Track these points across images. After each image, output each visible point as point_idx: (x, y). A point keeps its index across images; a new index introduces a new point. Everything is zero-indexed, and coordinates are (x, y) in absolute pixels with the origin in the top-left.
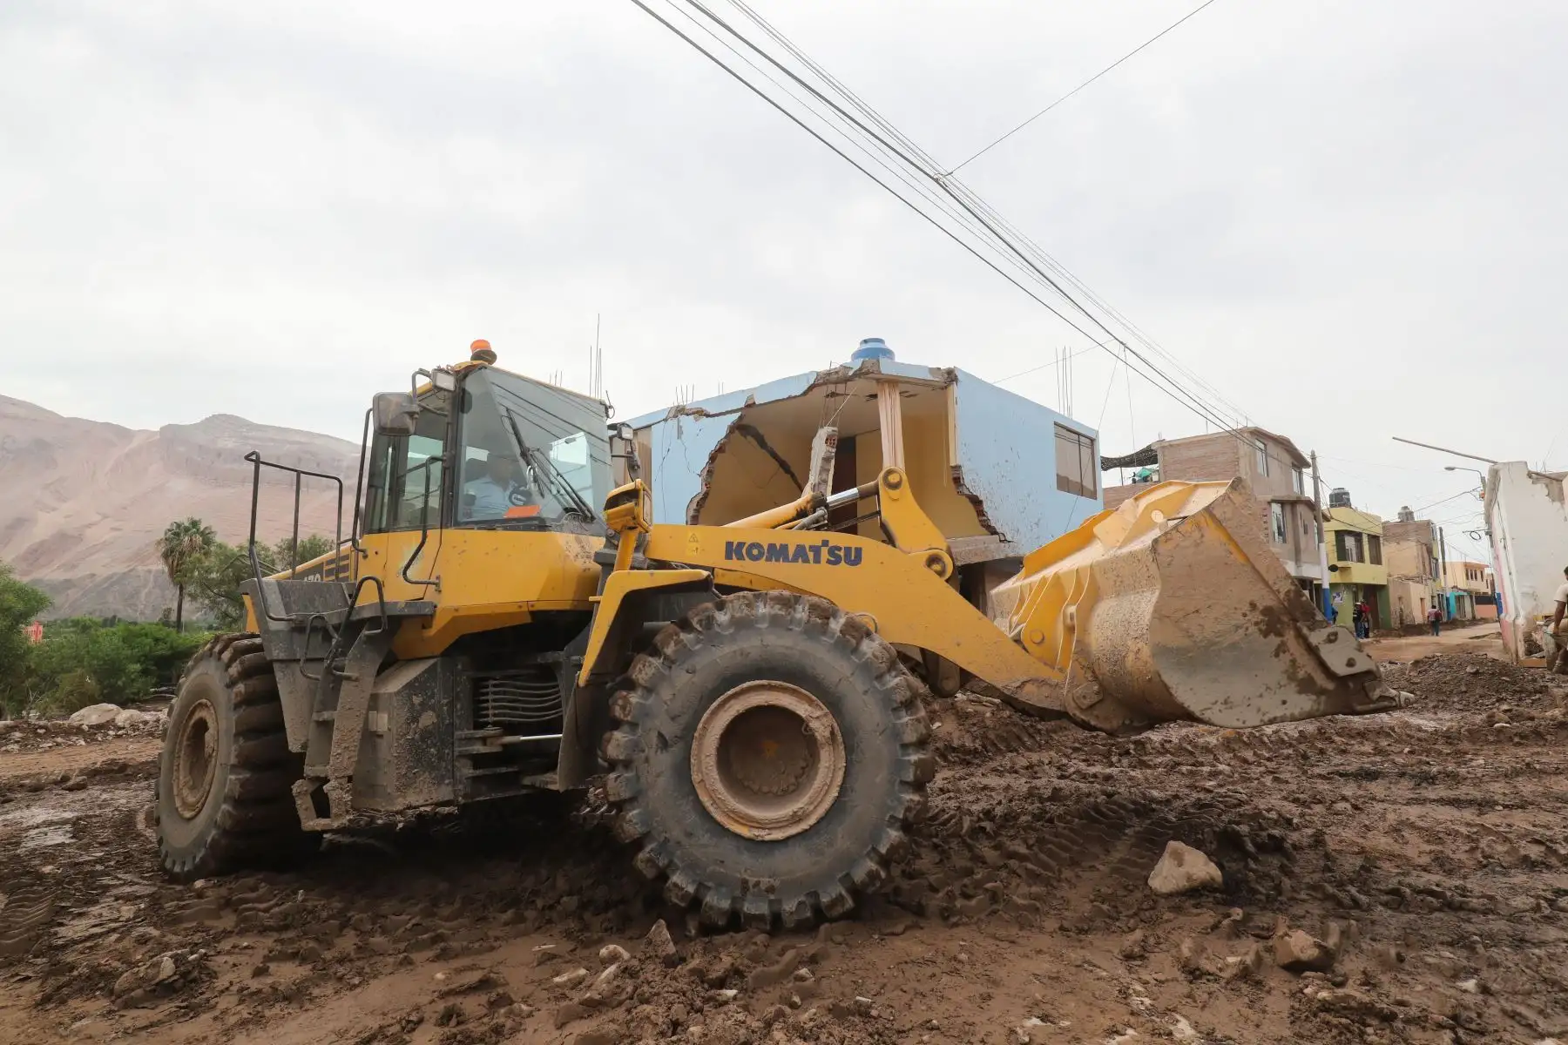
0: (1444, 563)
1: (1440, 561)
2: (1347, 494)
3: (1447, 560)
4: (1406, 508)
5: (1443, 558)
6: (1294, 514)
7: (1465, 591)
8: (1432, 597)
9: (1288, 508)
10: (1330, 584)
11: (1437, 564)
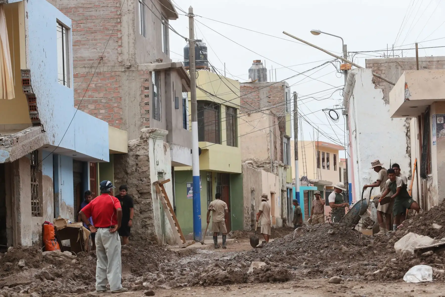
0: (296, 144)
1: (292, 139)
2: (205, 48)
3: (299, 139)
4: (258, 62)
5: (296, 137)
6: (167, 84)
7: (315, 184)
8: (282, 191)
9: (162, 76)
10: (201, 172)
11: (288, 145)
